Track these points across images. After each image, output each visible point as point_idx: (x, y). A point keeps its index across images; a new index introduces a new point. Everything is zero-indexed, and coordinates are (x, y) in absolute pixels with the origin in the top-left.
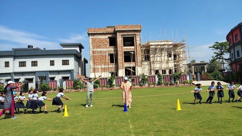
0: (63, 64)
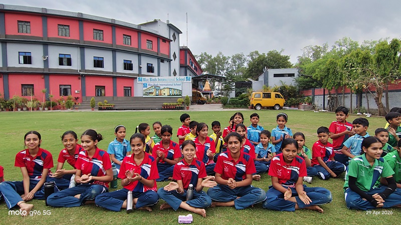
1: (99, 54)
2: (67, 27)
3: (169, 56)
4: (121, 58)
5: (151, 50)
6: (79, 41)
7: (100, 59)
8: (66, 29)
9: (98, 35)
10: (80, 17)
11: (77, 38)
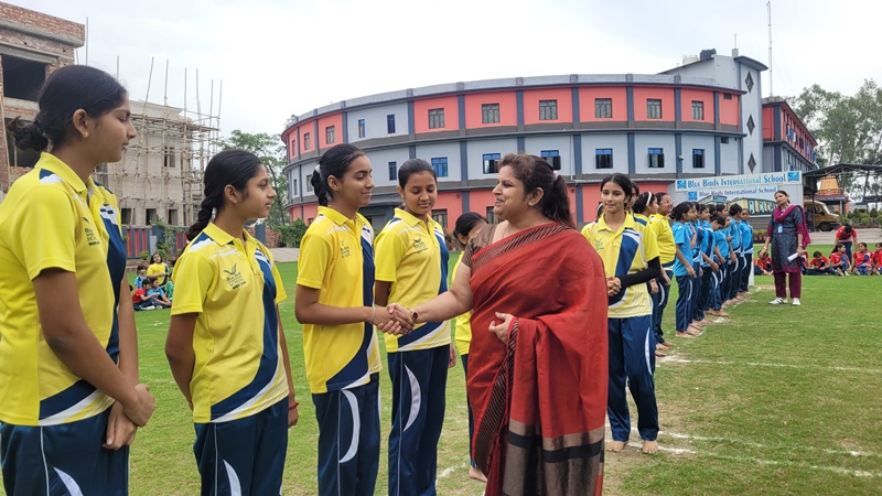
1: (604, 143)
2: (553, 103)
3: (739, 127)
4: (643, 146)
5: (701, 121)
6: (572, 125)
7: (606, 153)
8: (551, 107)
9: (603, 108)
10: (573, 82)
11: (569, 119)
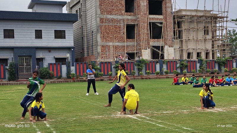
0: (56, 37)
